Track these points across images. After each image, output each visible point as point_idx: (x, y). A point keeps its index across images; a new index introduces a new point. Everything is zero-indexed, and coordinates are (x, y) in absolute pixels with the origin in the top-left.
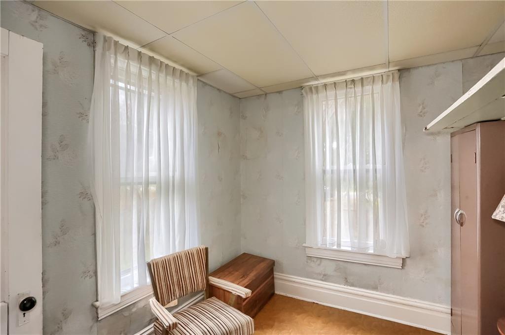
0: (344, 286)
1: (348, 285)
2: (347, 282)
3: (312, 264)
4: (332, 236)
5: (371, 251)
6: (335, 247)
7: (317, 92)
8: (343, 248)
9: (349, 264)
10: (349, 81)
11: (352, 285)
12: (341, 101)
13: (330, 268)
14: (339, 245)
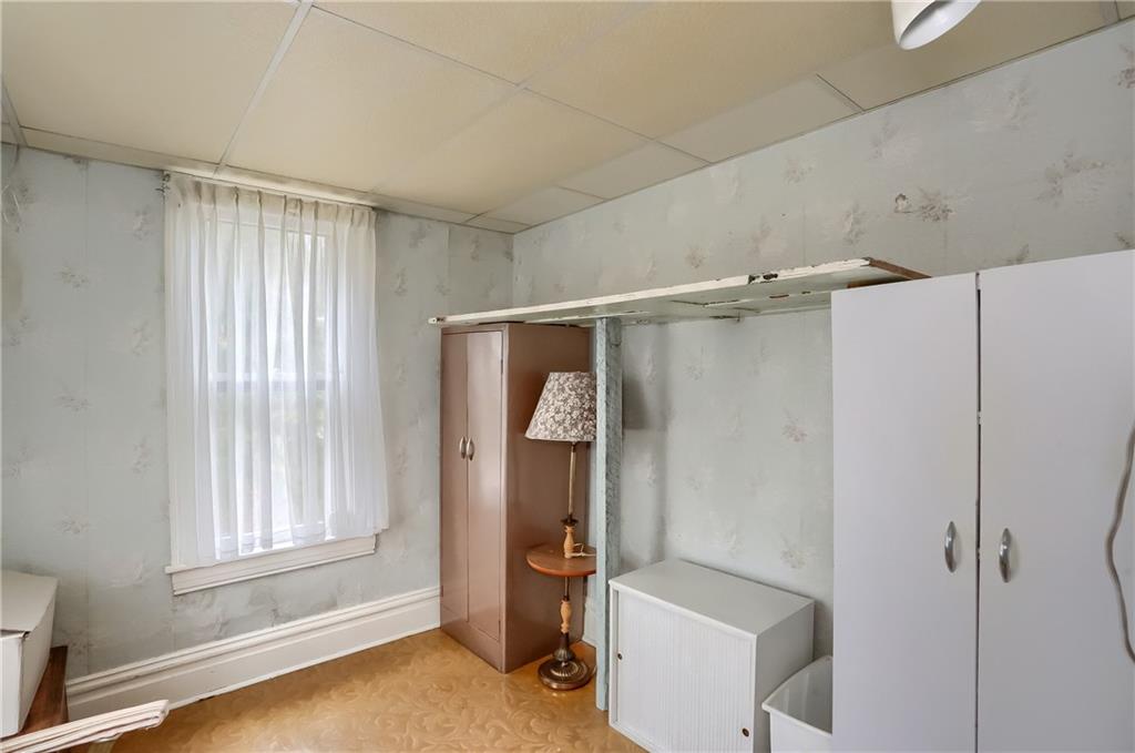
0: (271, 629)
1: (279, 623)
2: (278, 617)
3: (190, 611)
4: (249, 527)
5: (329, 537)
6: (258, 550)
7: (214, 199)
8: (276, 547)
9: (280, 577)
10: (292, 199)
11: (290, 618)
12: (273, 236)
13: (237, 603)
14: (267, 542)
